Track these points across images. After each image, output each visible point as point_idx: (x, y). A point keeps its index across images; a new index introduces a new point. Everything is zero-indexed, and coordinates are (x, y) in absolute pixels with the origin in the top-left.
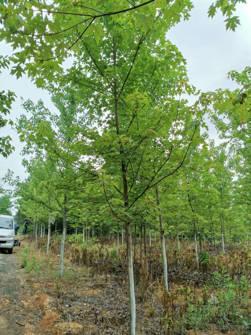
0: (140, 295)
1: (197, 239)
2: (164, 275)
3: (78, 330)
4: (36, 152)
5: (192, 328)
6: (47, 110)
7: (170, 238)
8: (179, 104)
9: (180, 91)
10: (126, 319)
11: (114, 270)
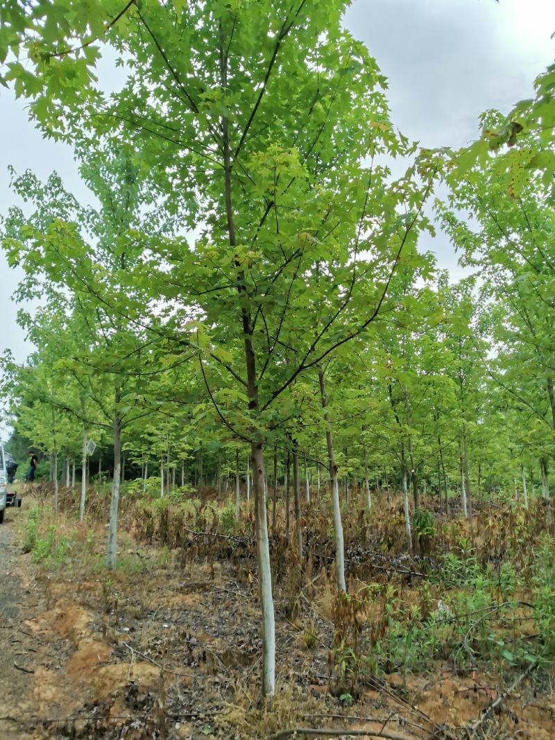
0: (286, 603)
1: (408, 488)
2: (338, 560)
3: (151, 678)
4: (47, 293)
5: (396, 670)
6: (70, 196)
7: (351, 487)
8: (370, 179)
9: (372, 147)
10: (255, 655)
11: (229, 553)
